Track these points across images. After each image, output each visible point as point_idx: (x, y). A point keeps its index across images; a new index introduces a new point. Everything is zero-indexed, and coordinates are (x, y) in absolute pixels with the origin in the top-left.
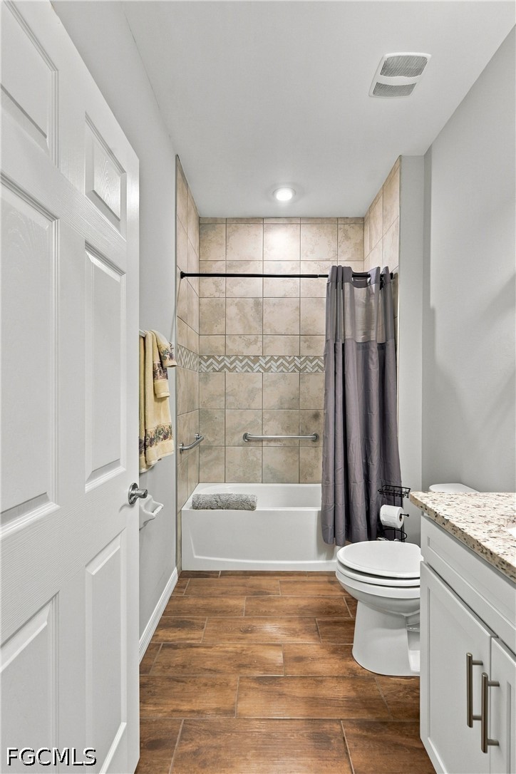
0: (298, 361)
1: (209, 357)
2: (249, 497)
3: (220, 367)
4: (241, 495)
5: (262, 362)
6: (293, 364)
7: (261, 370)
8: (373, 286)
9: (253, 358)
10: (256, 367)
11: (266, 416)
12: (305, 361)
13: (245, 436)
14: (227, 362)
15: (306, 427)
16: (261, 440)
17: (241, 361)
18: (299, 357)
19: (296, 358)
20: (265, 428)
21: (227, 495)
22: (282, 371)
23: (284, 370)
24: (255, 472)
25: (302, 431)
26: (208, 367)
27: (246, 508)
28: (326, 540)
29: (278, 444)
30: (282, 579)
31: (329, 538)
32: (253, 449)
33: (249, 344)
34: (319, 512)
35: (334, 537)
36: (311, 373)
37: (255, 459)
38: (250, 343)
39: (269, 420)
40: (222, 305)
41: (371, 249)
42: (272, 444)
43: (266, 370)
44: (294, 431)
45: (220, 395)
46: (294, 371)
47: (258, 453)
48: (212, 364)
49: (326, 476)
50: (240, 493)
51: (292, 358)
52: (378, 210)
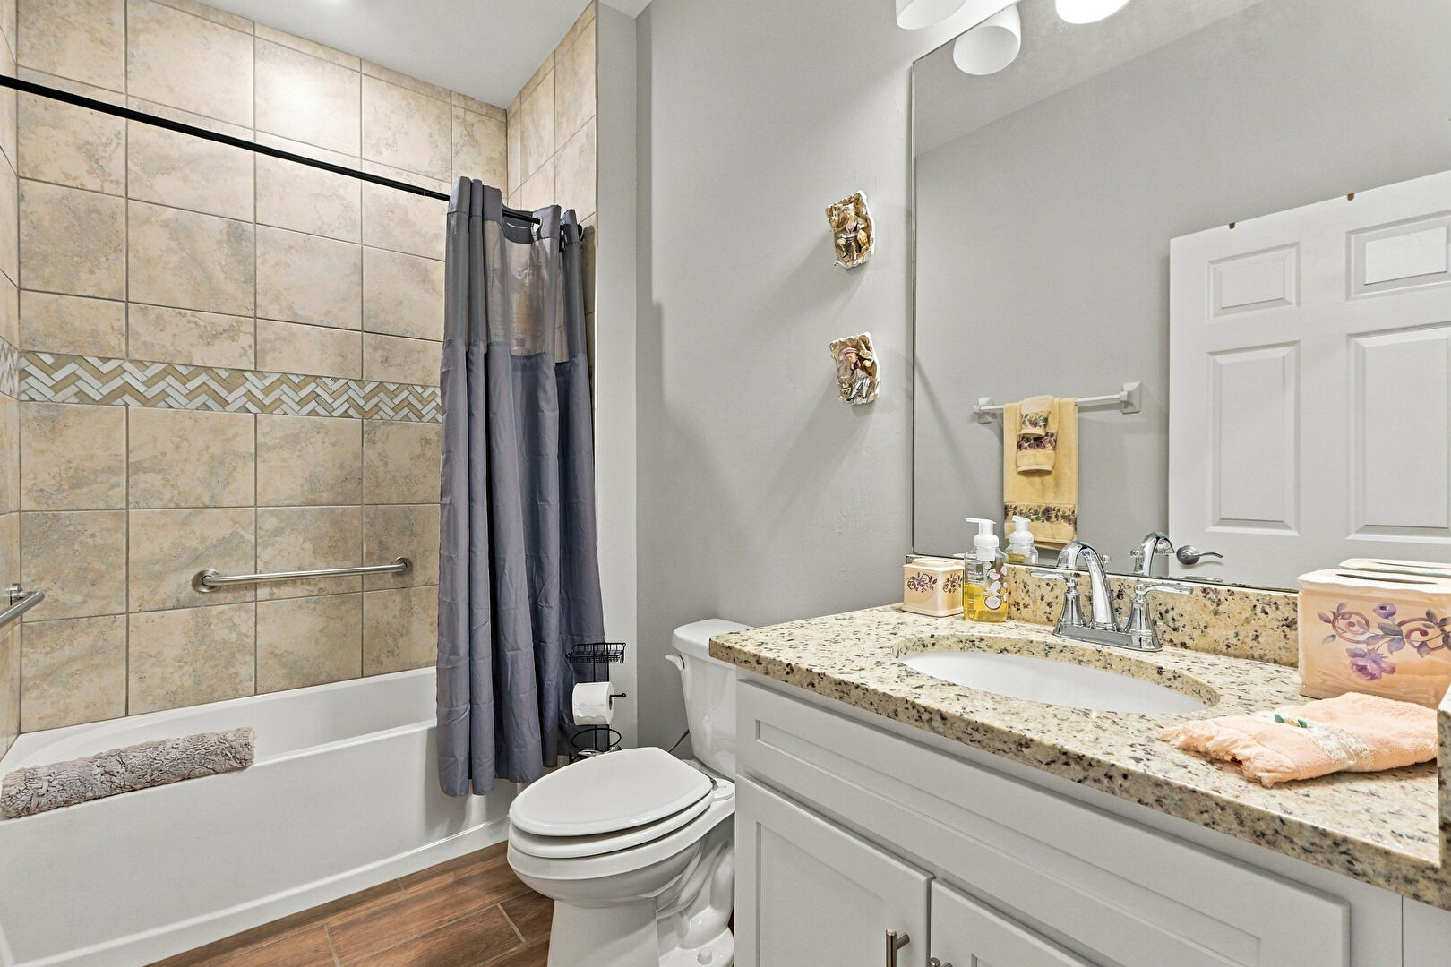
0: (356, 392)
1: (61, 360)
2: (230, 737)
3: (106, 390)
4: (202, 738)
5: (254, 384)
6: (346, 397)
7: (250, 406)
8: (547, 242)
9: (224, 374)
10: (236, 397)
11: (269, 523)
12: (374, 393)
13: (200, 580)
14: (135, 377)
15: (380, 543)
16: (254, 585)
17: (184, 380)
18: (360, 382)
19: (351, 384)
20: (265, 554)
21: (148, 746)
22: (313, 412)
23: (320, 410)
24: (233, 670)
25: (370, 554)
26: (58, 387)
27: (218, 768)
28: (449, 790)
29: (302, 590)
30: (334, 921)
31: (459, 782)
32: (222, 610)
33: (211, 337)
34: (430, 730)
35: (470, 776)
36: (390, 422)
37: (234, 636)
38: (217, 335)
39: (277, 532)
40: (113, 217)
41: (525, 175)
42: (286, 591)
43: (264, 408)
44: (346, 557)
45: (110, 470)
46: (345, 415)
47: (244, 621)
48: (74, 377)
49: (449, 645)
50: (198, 733)
51: (342, 382)
52: (544, 99)
